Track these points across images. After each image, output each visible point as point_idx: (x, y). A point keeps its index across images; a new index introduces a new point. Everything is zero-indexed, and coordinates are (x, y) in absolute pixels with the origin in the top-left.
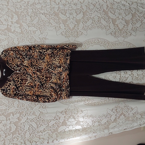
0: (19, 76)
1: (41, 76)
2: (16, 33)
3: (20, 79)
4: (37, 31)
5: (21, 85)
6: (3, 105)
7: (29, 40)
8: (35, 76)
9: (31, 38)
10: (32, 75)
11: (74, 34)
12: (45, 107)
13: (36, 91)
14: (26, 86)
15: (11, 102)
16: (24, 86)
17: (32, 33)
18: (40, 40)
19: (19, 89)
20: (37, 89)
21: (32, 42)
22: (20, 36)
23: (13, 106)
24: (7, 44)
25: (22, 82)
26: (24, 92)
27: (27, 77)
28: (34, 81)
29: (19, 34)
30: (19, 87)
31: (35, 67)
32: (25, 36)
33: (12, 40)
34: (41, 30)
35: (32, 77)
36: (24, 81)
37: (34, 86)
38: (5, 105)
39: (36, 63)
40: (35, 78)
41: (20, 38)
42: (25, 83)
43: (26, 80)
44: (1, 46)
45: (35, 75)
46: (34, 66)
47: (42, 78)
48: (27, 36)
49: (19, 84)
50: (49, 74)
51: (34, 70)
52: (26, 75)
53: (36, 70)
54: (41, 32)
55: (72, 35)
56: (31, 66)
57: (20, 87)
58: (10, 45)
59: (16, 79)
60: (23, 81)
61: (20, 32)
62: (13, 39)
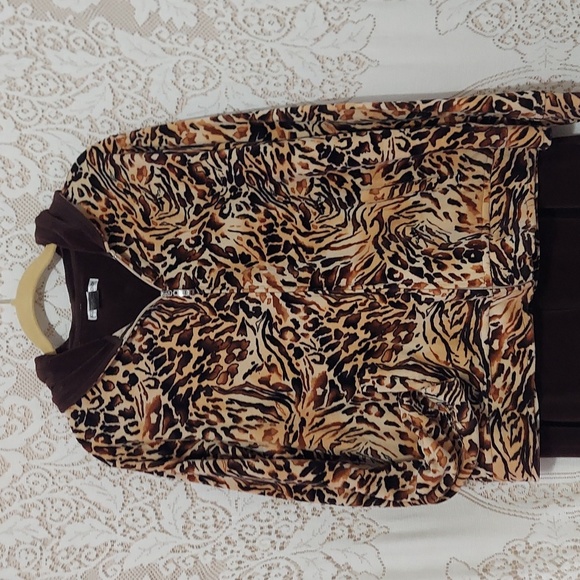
0: (187, 321)
1: (336, 320)
2: (165, 35)
3: (199, 345)
4: (299, 13)
5: (204, 383)
6: (89, 520)
7: (248, 73)
8: (294, 321)
9: (264, 62)
10: (274, 312)
11: (562, 18)
12: (364, 529)
13: (303, 423)
14: (239, 390)
15: (139, 495)
16: (226, 387)
17: (267, 27)
18: (325, 76)
19: (191, 409)
20: (313, 413)
21: (271, 88)
22: (192, 49)
23: (154, 523)
24: (110, 107)
25: (209, 363)
26: (227, 431)
27: (243, 330)
28: (291, 353)
29: (183, 41)
30: (194, 400)
31: (296, 257)
32: (221, 52)
33: (140, 84)
34: (331, 7)
35: (280, 327)
36: (223, 354)
37: (293, 393)
38: (103, 516)
39: (303, 230)
40: (297, 337)
41: (190, 65)
42: (233, 372)
43: (236, 352)
44: (71, 126)
45: (295, 311)
46: (286, 250)
47: (345, 331)
48: (239, 46)
49: (190, 375)
50: (391, 303)
51: (289, 278)
52: (239, 318)
53: (300, 280)
54: (329, 16)
55: (545, 24)
56: (265, 250)
57: (196, 396)
58: (127, 113)
59: (172, 344)
60: (216, 359)
61: (192, 22)
62: (144, 76)
